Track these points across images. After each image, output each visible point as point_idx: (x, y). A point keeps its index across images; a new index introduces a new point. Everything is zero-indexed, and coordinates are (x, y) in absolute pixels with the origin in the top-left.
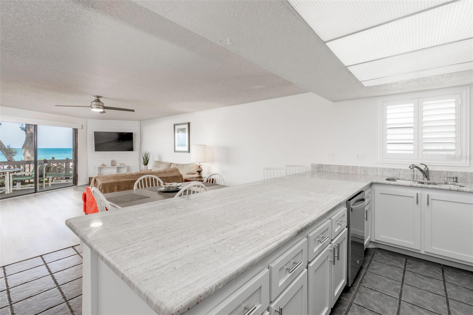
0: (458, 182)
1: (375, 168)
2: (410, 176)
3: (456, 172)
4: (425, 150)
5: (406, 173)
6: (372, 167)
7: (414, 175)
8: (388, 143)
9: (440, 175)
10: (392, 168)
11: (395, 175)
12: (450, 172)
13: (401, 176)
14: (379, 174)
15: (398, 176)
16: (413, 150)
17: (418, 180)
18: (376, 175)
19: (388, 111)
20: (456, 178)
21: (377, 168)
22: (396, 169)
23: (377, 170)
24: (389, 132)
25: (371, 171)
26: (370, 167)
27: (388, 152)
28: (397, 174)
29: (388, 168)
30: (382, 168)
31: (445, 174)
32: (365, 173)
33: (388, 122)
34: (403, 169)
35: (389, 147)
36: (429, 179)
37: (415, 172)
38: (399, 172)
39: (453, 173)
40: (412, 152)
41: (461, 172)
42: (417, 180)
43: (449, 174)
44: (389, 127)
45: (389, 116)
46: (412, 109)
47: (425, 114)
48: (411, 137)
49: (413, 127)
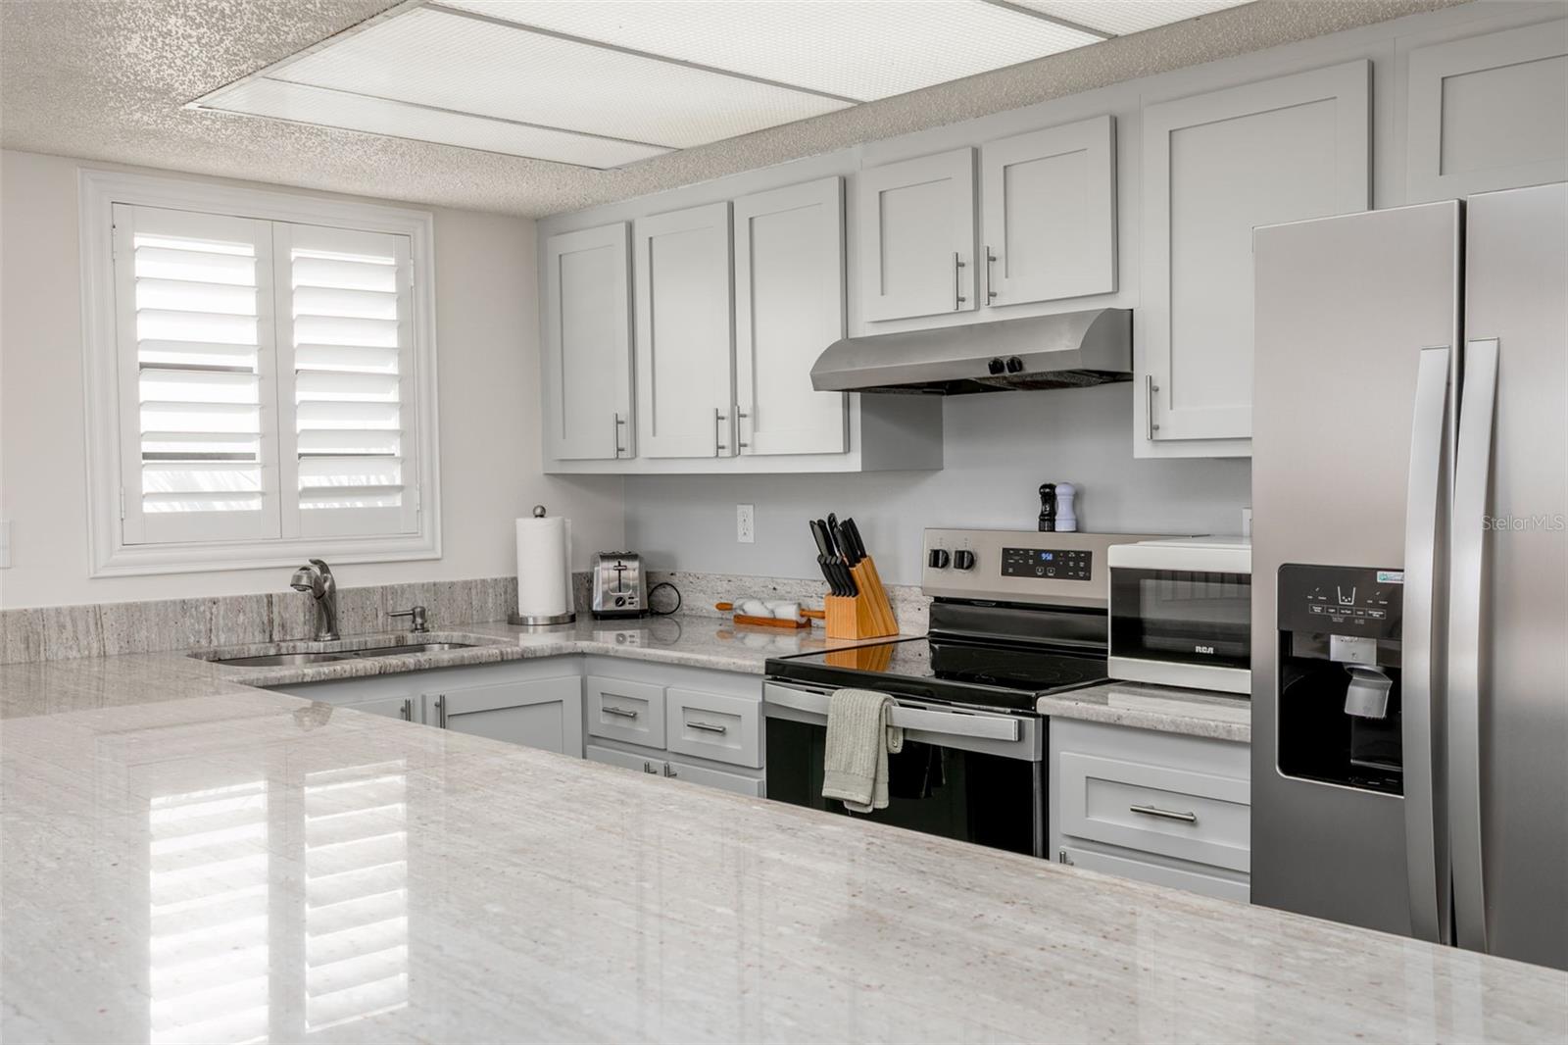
0: (428, 631)
1: (86, 610)
2: (256, 633)
3: (409, 586)
4: (310, 493)
5: (241, 617)
6: (72, 610)
7: (271, 622)
8: (146, 456)
9: (362, 608)
10: (174, 603)
11: (192, 640)
12: (392, 587)
13: (217, 636)
14: (112, 649)
15: (204, 642)
16: (263, 494)
17: (301, 646)
18: (95, 652)
19: (142, 266)
20: (423, 614)
21: (98, 612)
22: (196, 604)
23: (99, 623)
24: (150, 388)
25: (68, 633)
26: (58, 611)
27: (148, 507)
28: (200, 632)
29: (157, 604)
30: (128, 607)
31: (377, 597)
32: (32, 652)
33: (145, 329)
34: (225, 599)
35: (154, 479)
36: (336, 637)
37: (275, 609)
38: (208, 616)
39: (402, 593)
40: (255, 505)
41: (423, 585)
42: (294, 647)
43: (389, 597)
44: (145, 356)
45: (144, 297)
46: (247, 275)
47: (299, 307)
48: (251, 422)
49: (255, 371)
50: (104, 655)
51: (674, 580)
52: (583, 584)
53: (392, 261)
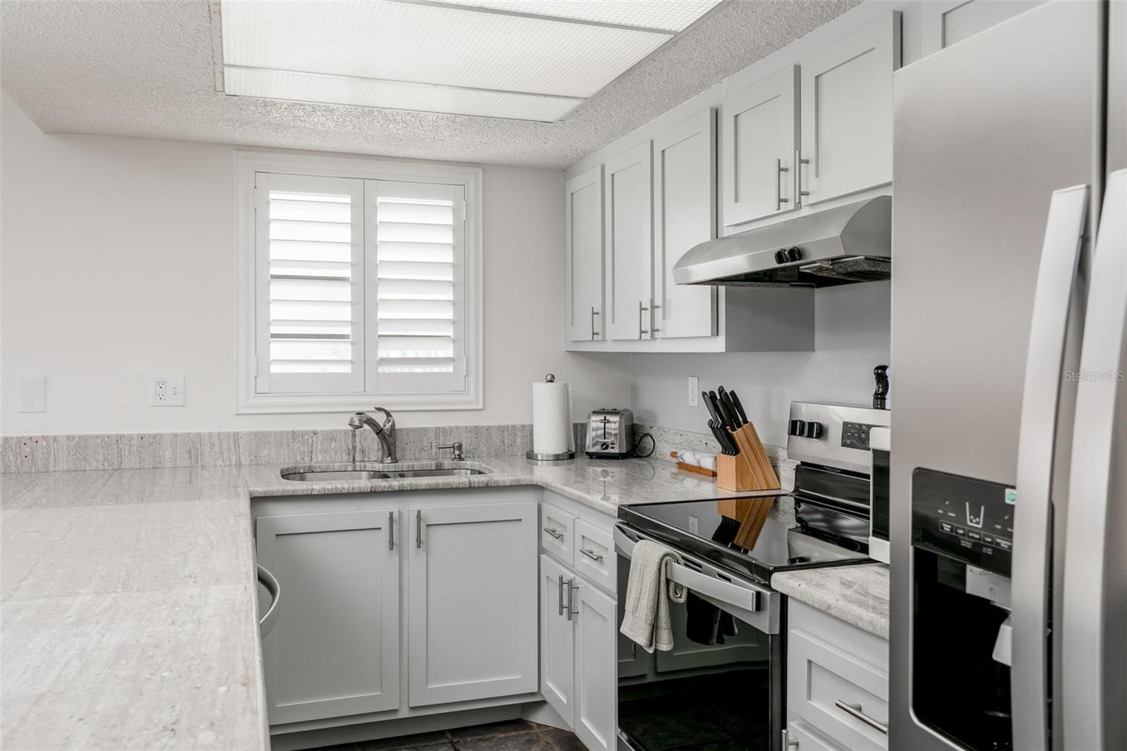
0: (464, 460)
1: (229, 435)
2: (344, 455)
3: (456, 428)
4: (385, 361)
5: (333, 444)
6: (219, 434)
7: (354, 448)
8: (273, 336)
9: (421, 441)
10: (287, 432)
11: (299, 458)
12: (443, 428)
13: (316, 456)
14: (245, 461)
15: (307, 459)
16: (352, 362)
17: (369, 466)
18: (233, 463)
19: (275, 211)
20: (460, 447)
21: (236, 437)
22: (303, 434)
23: (237, 444)
24: (277, 290)
25: (217, 449)
26: (210, 435)
27: (274, 369)
28: (304, 452)
29: (275, 433)
30: (256, 434)
31: (432, 435)
32: (193, 459)
33: (275, 252)
34: (322, 431)
35: (278, 350)
36: (395, 461)
37: (357, 440)
38: (310, 442)
39: (451, 432)
40: (346, 369)
41: (467, 427)
42: (365, 466)
43: (441, 435)
44: (274, 271)
45: (275, 231)
46: (346, 215)
47: (382, 235)
48: (346, 313)
49: (351, 279)
50: (239, 465)
51: (652, 432)
52: (579, 431)
53: (450, 203)
